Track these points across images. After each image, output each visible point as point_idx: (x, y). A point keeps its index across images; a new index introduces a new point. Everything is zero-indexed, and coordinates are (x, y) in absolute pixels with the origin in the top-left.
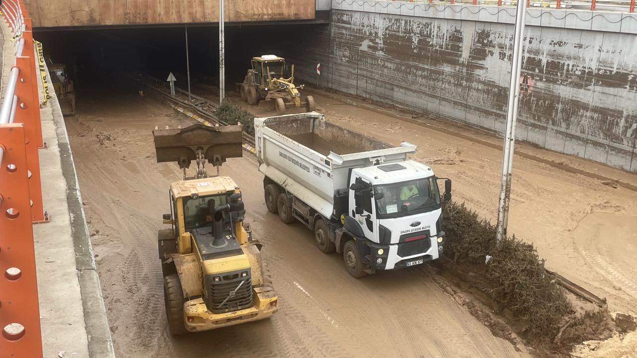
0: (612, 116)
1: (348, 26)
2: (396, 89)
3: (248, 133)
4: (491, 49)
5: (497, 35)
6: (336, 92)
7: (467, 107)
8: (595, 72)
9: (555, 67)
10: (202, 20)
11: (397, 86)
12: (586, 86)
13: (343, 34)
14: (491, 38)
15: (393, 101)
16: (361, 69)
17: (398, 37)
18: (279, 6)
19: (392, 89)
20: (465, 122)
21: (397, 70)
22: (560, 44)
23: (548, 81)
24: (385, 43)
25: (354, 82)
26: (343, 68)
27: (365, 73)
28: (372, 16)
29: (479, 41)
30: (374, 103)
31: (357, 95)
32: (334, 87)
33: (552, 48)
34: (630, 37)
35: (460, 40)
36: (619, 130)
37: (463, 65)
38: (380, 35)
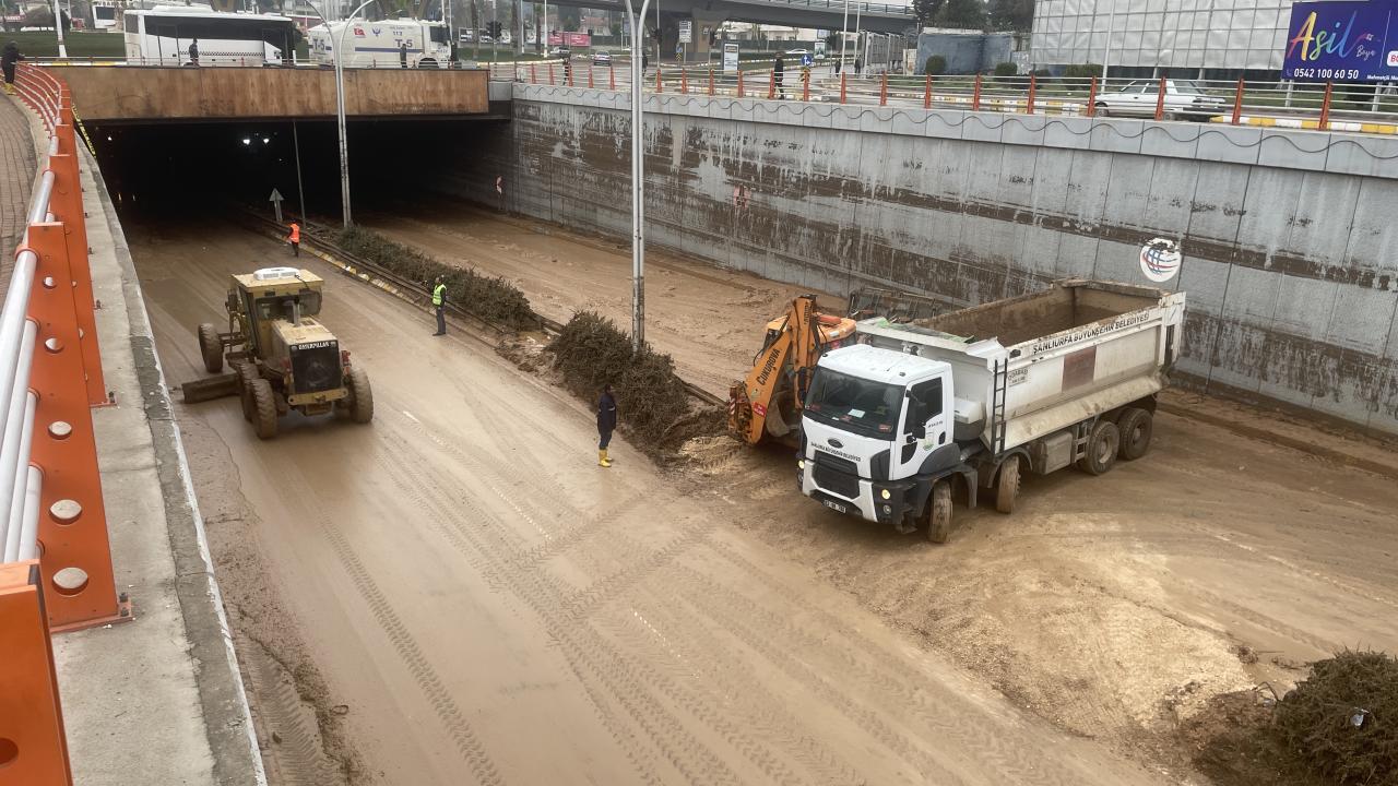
0: (828, 232)
1: (536, 123)
2: (599, 210)
3: (380, 264)
4: (704, 152)
5: (710, 135)
6: (524, 217)
7: (681, 230)
8: (810, 178)
9: (770, 173)
10: (318, 112)
11: (601, 206)
12: (803, 196)
13: (530, 134)
14: (703, 138)
15: (597, 227)
16: (555, 184)
17: (598, 138)
18: (434, 93)
19: (595, 211)
20: (681, 250)
21: (600, 183)
22: (774, 144)
23: (765, 192)
24: (582, 146)
25: (547, 203)
26: (532, 183)
27: (560, 188)
28: (565, 109)
29: (690, 143)
30: (573, 230)
31: (552, 221)
32: (523, 210)
33: (765, 149)
34: (841, 135)
35: (670, 141)
36: (835, 249)
37: (674, 174)
38: (576, 135)
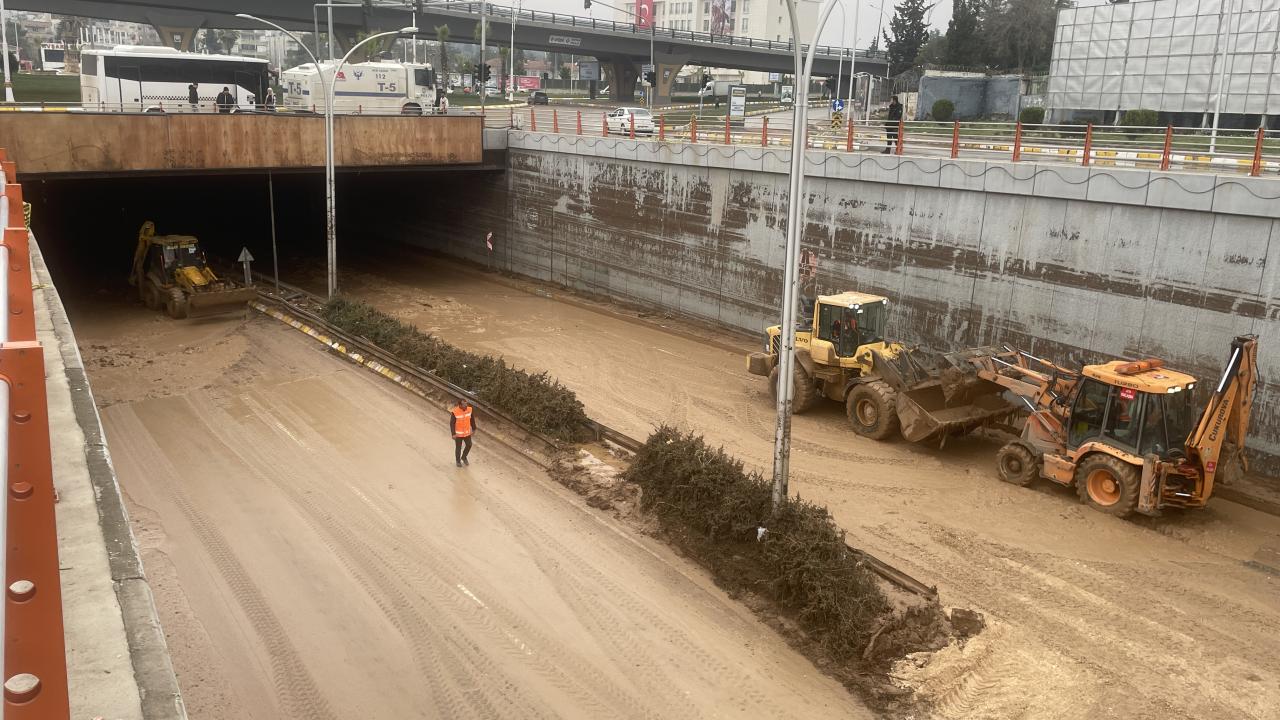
0: (933, 310)
1: (536, 174)
2: (613, 272)
3: (376, 344)
4: (754, 211)
5: (762, 191)
6: (519, 276)
7: (720, 299)
8: (906, 245)
9: (847, 238)
10: (297, 163)
11: (614, 267)
12: (895, 266)
13: (527, 186)
14: (754, 194)
15: (608, 291)
16: (557, 241)
17: (613, 193)
18: (424, 142)
19: (607, 272)
20: (719, 322)
21: (614, 242)
22: (854, 204)
23: (838, 259)
24: (593, 200)
25: (547, 262)
26: (529, 239)
27: (563, 247)
28: (572, 160)
29: (735, 200)
30: (578, 293)
31: (552, 281)
32: (516, 269)
33: (842, 210)
34: (953, 195)
35: (708, 197)
36: (943, 332)
37: (713, 235)
38: (585, 188)
